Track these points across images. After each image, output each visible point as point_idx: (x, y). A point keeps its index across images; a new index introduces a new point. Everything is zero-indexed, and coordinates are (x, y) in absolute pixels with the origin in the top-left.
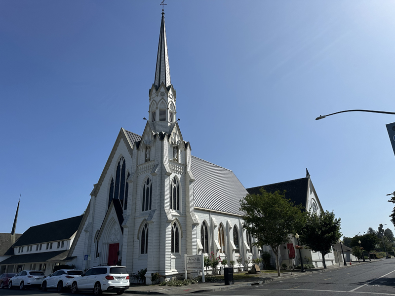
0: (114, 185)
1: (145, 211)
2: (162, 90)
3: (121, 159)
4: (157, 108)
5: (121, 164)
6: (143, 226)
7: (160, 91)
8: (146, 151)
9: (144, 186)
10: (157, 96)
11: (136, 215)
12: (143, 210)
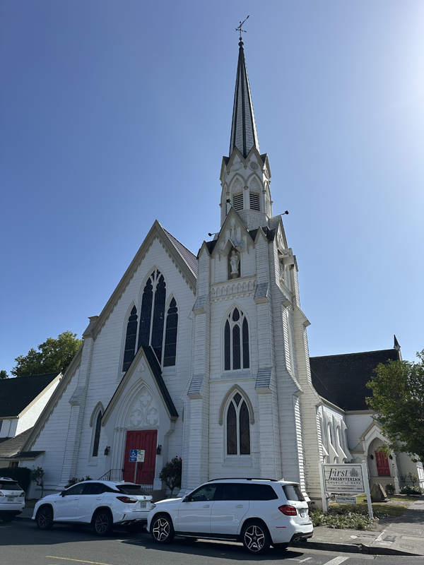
0: (138, 320)
1: (232, 371)
2: (253, 158)
3: (153, 275)
4: (246, 187)
5: (155, 284)
6: (231, 399)
7: (249, 160)
8: (229, 260)
9: (227, 323)
10: (245, 167)
11: (213, 377)
12: (227, 367)
